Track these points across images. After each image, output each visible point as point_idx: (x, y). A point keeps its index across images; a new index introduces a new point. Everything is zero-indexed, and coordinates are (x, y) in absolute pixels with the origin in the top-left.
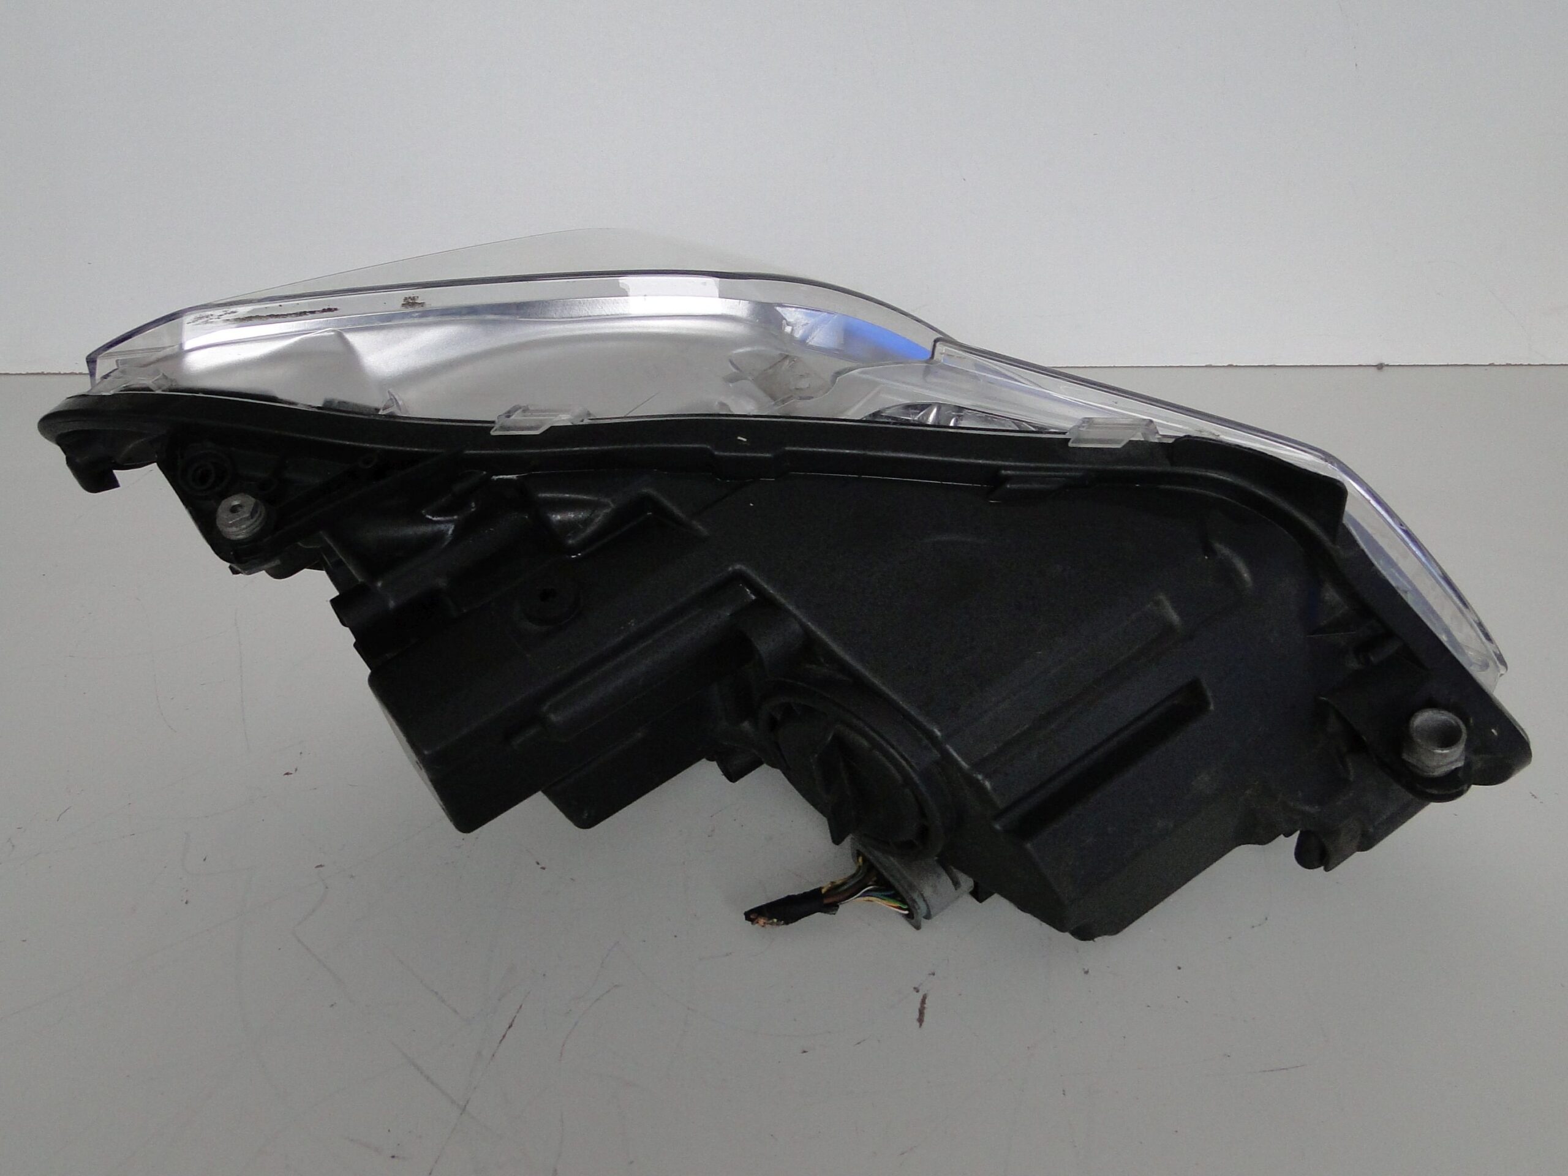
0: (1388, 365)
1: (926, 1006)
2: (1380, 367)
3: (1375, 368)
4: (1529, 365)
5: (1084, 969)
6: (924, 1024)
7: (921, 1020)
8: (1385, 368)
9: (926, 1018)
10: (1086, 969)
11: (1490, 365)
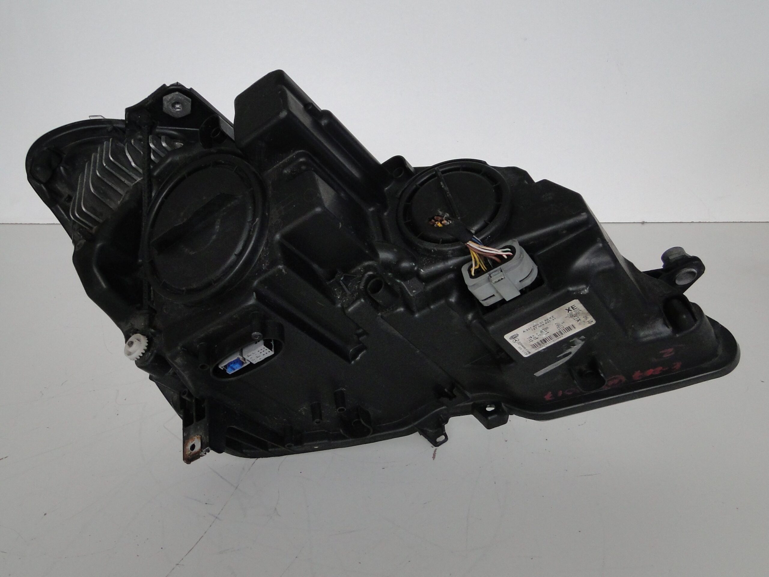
0: (646, 222)
1: (436, 452)
2: (643, 223)
3: (641, 224)
4: (709, 222)
5: (505, 440)
6: (435, 459)
7: (434, 457)
8: (645, 224)
9: (436, 456)
10: (506, 440)
11: (692, 222)
